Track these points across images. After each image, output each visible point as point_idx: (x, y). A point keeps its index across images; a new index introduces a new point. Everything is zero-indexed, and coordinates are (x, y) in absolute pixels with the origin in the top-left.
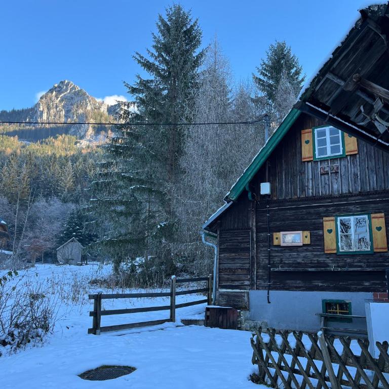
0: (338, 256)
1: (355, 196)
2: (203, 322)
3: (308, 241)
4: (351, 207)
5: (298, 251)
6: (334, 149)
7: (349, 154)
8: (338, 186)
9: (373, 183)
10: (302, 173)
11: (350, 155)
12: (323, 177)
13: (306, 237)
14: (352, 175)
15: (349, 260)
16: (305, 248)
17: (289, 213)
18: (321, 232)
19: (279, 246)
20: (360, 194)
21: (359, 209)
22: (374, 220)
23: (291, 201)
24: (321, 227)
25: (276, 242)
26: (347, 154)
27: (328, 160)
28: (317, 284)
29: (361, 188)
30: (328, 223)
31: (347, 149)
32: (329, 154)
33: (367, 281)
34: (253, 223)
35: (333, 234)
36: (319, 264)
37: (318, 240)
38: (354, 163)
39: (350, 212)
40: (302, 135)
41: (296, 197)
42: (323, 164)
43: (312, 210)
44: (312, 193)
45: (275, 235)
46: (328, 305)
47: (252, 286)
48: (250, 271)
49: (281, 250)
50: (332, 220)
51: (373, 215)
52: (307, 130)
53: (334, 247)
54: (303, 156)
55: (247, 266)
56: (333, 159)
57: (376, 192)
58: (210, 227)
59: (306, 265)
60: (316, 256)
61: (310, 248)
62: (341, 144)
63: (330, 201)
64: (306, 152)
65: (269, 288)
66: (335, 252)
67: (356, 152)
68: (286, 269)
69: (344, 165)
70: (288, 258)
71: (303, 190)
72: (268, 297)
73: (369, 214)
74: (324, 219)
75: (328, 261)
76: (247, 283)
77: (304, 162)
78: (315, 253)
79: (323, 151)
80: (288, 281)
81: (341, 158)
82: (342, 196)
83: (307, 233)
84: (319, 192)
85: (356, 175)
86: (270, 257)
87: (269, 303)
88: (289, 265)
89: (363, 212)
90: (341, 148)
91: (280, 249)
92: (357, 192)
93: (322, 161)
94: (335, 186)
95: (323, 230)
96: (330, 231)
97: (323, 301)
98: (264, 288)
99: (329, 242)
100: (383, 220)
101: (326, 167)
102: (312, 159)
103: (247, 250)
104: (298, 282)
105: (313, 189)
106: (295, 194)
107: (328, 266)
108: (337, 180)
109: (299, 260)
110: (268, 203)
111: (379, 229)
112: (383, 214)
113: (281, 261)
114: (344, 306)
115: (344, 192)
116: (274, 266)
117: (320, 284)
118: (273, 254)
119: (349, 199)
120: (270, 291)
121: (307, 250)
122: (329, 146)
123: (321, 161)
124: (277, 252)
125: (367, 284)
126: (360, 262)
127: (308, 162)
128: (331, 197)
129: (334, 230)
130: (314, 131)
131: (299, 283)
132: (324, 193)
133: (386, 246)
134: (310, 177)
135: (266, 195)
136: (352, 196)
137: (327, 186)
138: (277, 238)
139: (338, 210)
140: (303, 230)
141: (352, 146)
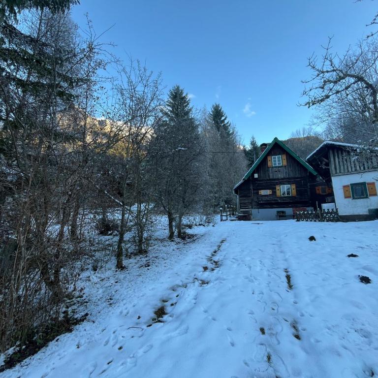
0: (281, 198)
3: (271, 193)
4: (285, 182)
5: (268, 196)
6: (279, 164)
7: (284, 165)
8: (280, 176)
9: (292, 175)
10: (268, 171)
12: (275, 172)
14: (285, 172)
15: (284, 199)
17: (264, 184)
18: (275, 190)
20: (288, 178)
21: (287, 183)
23: (264, 180)
24: (275, 188)
25: (260, 194)
27: (277, 167)
28: (274, 206)
29: (288, 176)
32: (277, 165)
34: (251, 187)
35: (279, 191)
36: (275, 200)
37: (274, 193)
38: (285, 168)
39: (285, 184)
43: (272, 183)
44: (272, 178)
45: (260, 191)
46: (278, 212)
47: (252, 208)
48: (251, 203)
50: (279, 186)
51: (292, 185)
52: (269, 157)
53: (280, 195)
55: (250, 202)
56: (279, 167)
57: (293, 178)
58: (236, 191)
59: (270, 201)
64: (269, 164)
65: (258, 208)
67: (286, 165)
69: (282, 169)
70: (264, 198)
71: (269, 176)
72: (258, 211)
74: (276, 186)
75: (278, 199)
76: (250, 207)
77: (269, 167)
78: (273, 197)
79: (275, 164)
80: (265, 206)
81: (281, 167)
82: (282, 179)
83: (271, 191)
84: (274, 177)
86: (258, 199)
87: (259, 213)
88: (265, 201)
89: (289, 184)
90: (281, 163)
91: (261, 196)
99: (278, 194)
100: (295, 186)
101: (277, 169)
102: (271, 166)
103: (250, 196)
104: (268, 206)
105: (272, 176)
106: (266, 178)
107: (278, 201)
108: (280, 173)
109: (268, 199)
110: (257, 181)
111: (294, 189)
113: (262, 199)
114: (283, 212)
115: (282, 177)
116: (259, 201)
117: (276, 206)
118: (259, 197)
121: (271, 196)
122: (277, 162)
123: (274, 167)
125: (290, 206)
126: (288, 199)
128: (278, 179)
129: (279, 189)
130: (272, 157)
132: (276, 178)
133: (296, 194)
134: (271, 172)
135: (257, 178)
136: (285, 179)
137: (277, 176)
139: (281, 183)
140: (269, 190)
141: (285, 163)
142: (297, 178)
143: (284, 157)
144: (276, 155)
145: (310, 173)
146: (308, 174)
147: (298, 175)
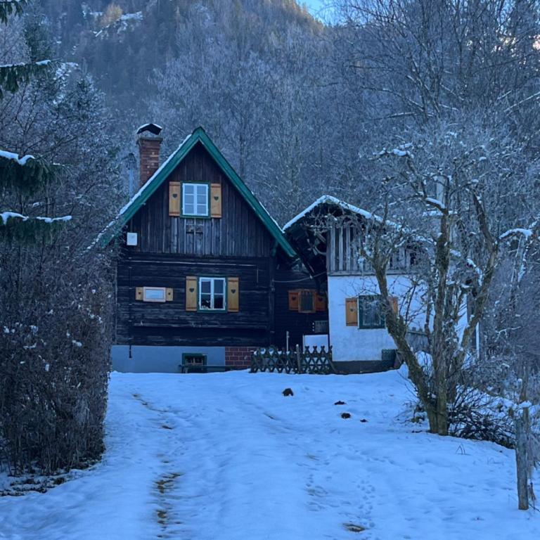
0: (197, 314)
1: (216, 258)
3: (170, 298)
4: (211, 269)
5: (160, 308)
6: (201, 209)
7: (214, 216)
8: (201, 247)
9: (231, 249)
10: (169, 227)
11: (215, 218)
12: (188, 235)
13: (169, 294)
14: (215, 238)
15: (206, 318)
16: (167, 305)
17: (153, 268)
18: (183, 290)
19: (142, 301)
20: (220, 258)
21: (218, 272)
22: (230, 283)
23: (155, 255)
24: (184, 285)
25: (138, 297)
26: (212, 216)
27: (193, 219)
28: (177, 339)
29: (222, 251)
30: (190, 282)
31: (213, 211)
32: (195, 213)
33: (220, 337)
35: (194, 293)
36: (180, 321)
37: (180, 298)
38: (217, 227)
39: (211, 273)
40: (170, 187)
41: (160, 252)
42: (189, 222)
43: (175, 268)
44: (177, 250)
45: (138, 290)
46: (187, 358)
49: (144, 306)
50: (194, 280)
51: (229, 279)
52: (175, 183)
53: (195, 305)
54: (170, 210)
56: (199, 219)
57: (234, 258)
59: (166, 321)
60: (177, 313)
61: (172, 305)
62: (207, 205)
63: (193, 260)
64: (173, 206)
65: (130, 343)
66: (195, 310)
67: (220, 217)
68: (147, 324)
69: (209, 227)
70: (150, 314)
71: (169, 245)
72: (130, 352)
73: (225, 277)
74: (187, 277)
75: (188, 318)
77: (171, 216)
78: (176, 310)
79: (190, 209)
80: (149, 337)
81: (205, 219)
82: (205, 258)
83: (170, 290)
84: (183, 250)
85: (218, 238)
86: (131, 312)
87: (130, 357)
88: (151, 321)
89: (222, 275)
90: (207, 210)
91: (142, 304)
92: (218, 255)
93: (190, 219)
94: (199, 247)
95: (185, 288)
96: (192, 290)
97: (183, 354)
98: (125, 343)
99: (192, 301)
100: (237, 284)
101: (193, 226)
102: (178, 215)
104: (160, 337)
105: (177, 246)
106: (160, 248)
107: (188, 323)
108: (200, 240)
109: (162, 317)
110: (133, 255)
111: (233, 291)
112: (237, 279)
113: (143, 316)
114: (199, 358)
115: (207, 253)
116: (135, 320)
117: (180, 340)
118: (135, 309)
119: (211, 260)
120: (132, 346)
121: (169, 307)
122: (196, 205)
123: (187, 219)
124: (139, 307)
125: (220, 340)
126: (214, 320)
127: (175, 217)
128: (194, 257)
129: (195, 288)
130: (182, 185)
131: (159, 339)
132: (188, 252)
133: (237, 307)
134: (176, 233)
135: (133, 247)
136: (213, 259)
137: (191, 245)
138: (140, 293)
139: (200, 271)
140: (167, 287)
141: (217, 210)
142: (247, 259)
143: (217, 191)
144: (195, 181)
145: (280, 249)
146: (275, 251)
147: (247, 252)
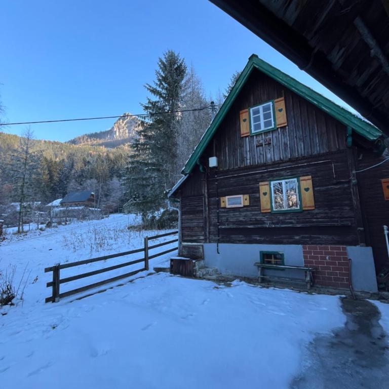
0: (272, 214)
1: (285, 162)
2: (169, 270)
3: (247, 203)
4: (282, 172)
5: (240, 211)
6: (267, 124)
7: (279, 126)
8: (271, 156)
9: (301, 149)
10: (241, 146)
11: (281, 128)
12: (258, 148)
13: (246, 199)
14: (283, 144)
15: (281, 218)
16: (245, 208)
17: (232, 180)
18: (258, 195)
19: (225, 208)
20: (290, 160)
21: (289, 174)
22: (302, 183)
23: (234, 171)
24: (257, 190)
25: (222, 205)
26: (278, 127)
27: (262, 134)
28: (255, 238)
29: (291, 155)
30: (263, 187)
31: (278, 122)
32: (263, 128)
33: (297, 235)
34: (205, 191)
35: (267, 196)
37: (255, 202)
38: (284, 134)
39: (282, 176)
40: (241, 115)
41: (237, 167)
42: (258, 137)
43: (250, 177)
44: (250, 163)
45: (222, 199)
46: (265, 256)
47: (205, 240)
48: (204, 228)
49: (227, 211)
50: (267, 185)
51: (301, 178)
52: (244, 111)
53: (269, 207)
54: (242, 132)
55: (202, 225)
56: (266, 133)
57: (303, 158)
59: (246, 223)
60: (254, 215)
61: (249, 208)
62: (272, 119)
63: (264, 168)
64: (244, 129)
65: (219, 241)
66: (270, 211)
67: (286, 124)
68: (231, 226)
69: (276, 137)
70: (233, 217)
71: (243, 159)
72: (218, 249)
73: (298, 177)
74: (260, 183)
75: (264, 219)
76: (202, 238)
77: (243, 137)
78: (253, 212)
79: (258, 127)
80: (233, 236)
81: (273, 131)
82: (275, 164)
83: (247, 196)
84: (255, 162)
85: (285, 144)
86: (218, 217)
87: (219, 253)
88: (234, 223)
89: (293, 176)
90: (273, 123)
91: (226, 210)
92: (287, 159)
93: (258, 135)
94: (269, 156)
95: (259, 193)
96: (265, 194)
97: (261, 252)
98: (215, 241)
99: (265, 203)
100: (310, 182)
101: (261, 140)
102: (249, 134)
103: (201, 212)
104: (241, 236)
105: (250, 160)
106: (237, 164)
107: (264, 223)
108: (270, 150)
109: (241, 219)
110: (216, 173)
111: (307, 190)
112: (310, 177)
113: (227, 219)
114: (277, 256)
115: (276, 159)
116: (222, 224)
117: (258, 238)
118: (221, 215)
119: (281, 165)
120: (219, 244)
121: (247, 211)
122: (262, 122)
123: (256, 136)
124: (224, 212)
125: (297, 238)
126: (291, 219)
127: (246, 137)
128: (265, 165)
129: (268, 192)
130: (249, 110)
131: (241, 237)
132: (259, 162)
133: (313, 204)
134: (248, 149)
135: (214, 168)
136: (283, 163)
137: (262, 156)
138: (223, 202)
139: (272, 176)
140: (243, 194)
141: (282, 119)
142: (319, 156)
143: (281, 104)
144: (260, 103)
145: (355, 134)
146: (350, 140)
147: (318, 149)
